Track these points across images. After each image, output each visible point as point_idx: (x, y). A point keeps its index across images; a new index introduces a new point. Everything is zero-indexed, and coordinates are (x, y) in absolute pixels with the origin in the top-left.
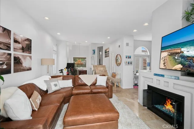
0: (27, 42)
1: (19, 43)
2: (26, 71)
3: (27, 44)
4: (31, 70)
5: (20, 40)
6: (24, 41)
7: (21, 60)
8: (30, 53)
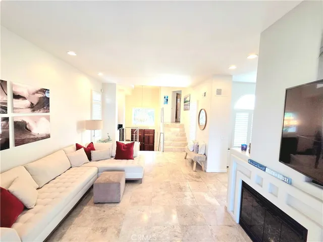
0: (40, 95)
1: (24, 98)
2: (39, 140)
3: (40, 98)
4: (50, 137)
5: (25, 94)
6: (34, 94)
7: (29, 125)
8: (47, 110)
